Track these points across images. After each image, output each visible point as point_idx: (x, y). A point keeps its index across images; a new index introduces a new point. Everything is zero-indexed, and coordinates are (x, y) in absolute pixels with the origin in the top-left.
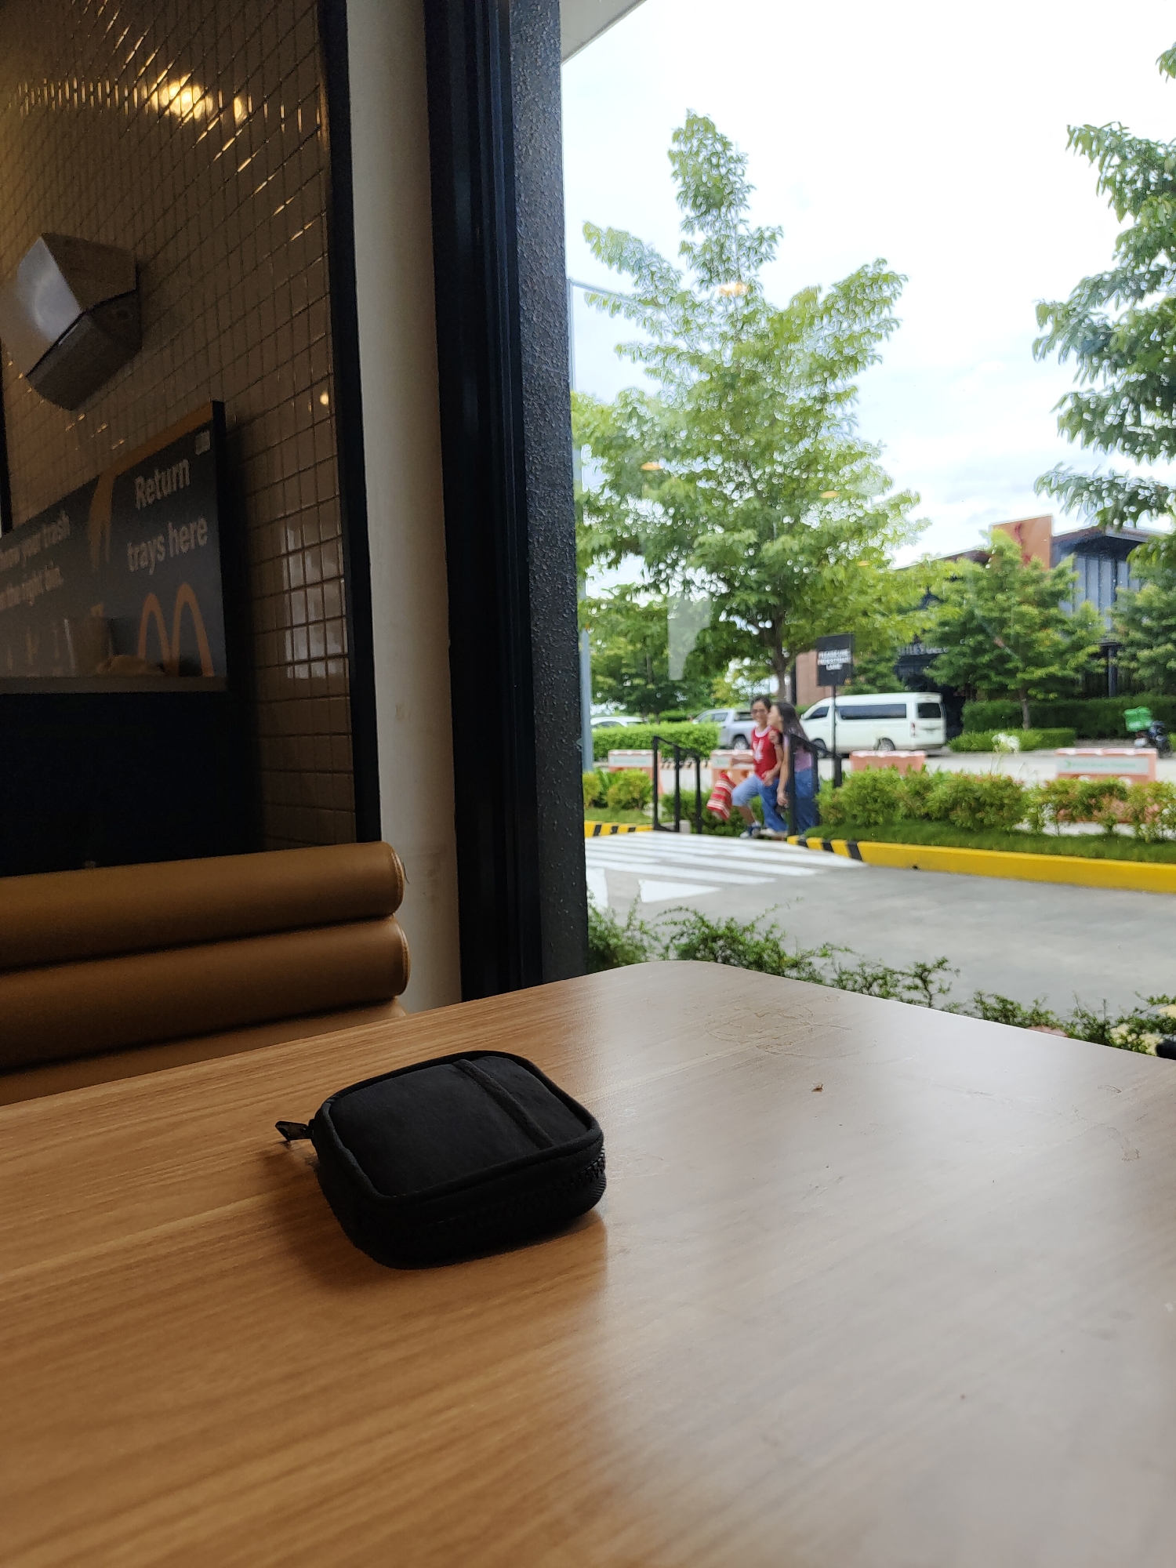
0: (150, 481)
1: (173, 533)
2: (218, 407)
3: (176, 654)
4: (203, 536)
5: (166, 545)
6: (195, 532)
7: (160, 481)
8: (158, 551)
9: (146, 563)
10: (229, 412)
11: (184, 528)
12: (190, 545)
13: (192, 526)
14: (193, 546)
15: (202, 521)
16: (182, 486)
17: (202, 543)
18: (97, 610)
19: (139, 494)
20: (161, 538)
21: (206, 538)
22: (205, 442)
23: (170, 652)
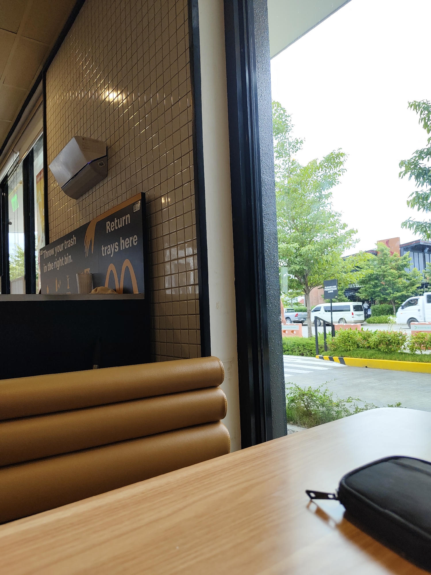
0: (113, 223)
1: (122, 241)
2: (143, 194)
3: (122, 286)
4: (135, 242)
5: (119, 246)
6: (132, 240)
7: (117, 223)
8: (115, 248)
9: (110, 252)
10: (146, 196)
11: (127, 239)
12: (130, 245)
13: (131, 238)
14: (131, 246)
15: (135, 236)
16: (127, 224)
17: (135, 244)
18: (88, 270)
19: (108, 227)
20: (117, 243)
21: (137, 242)
22: (138, 206)
23: (120, 285)
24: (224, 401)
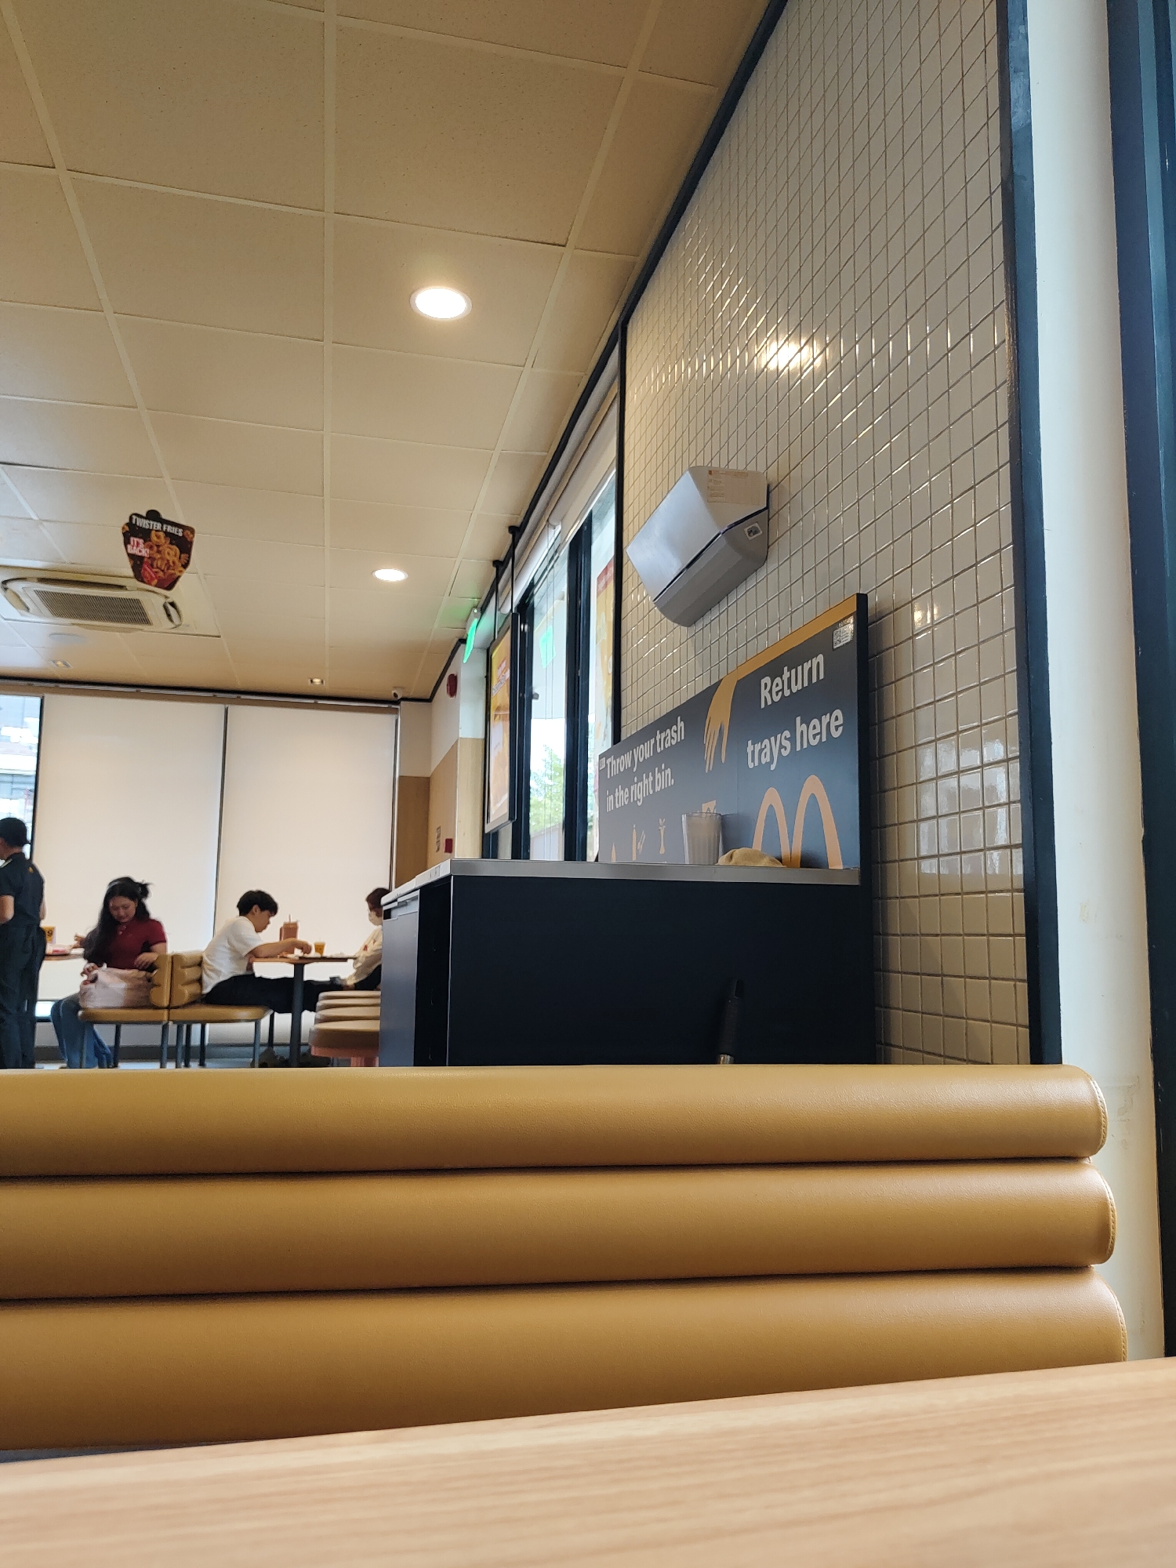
0: (778, 680)
1: (800, 727)
2: (862, 599)
4: (837, 728)
5: (792, 740)
6: (829, 724)
7: (789, 679)
8: (782, 747)
9: (768, 759)
10: (870, 604)
11: (815, 722)
12: (821, 738)
13: (825, 719)
14: (824, 739)
15: (838, 713)
16: (814, 680)
17: (836, 734)
18: (710, 807)
19: (764, 693)
20: (787, 734)
21: (841, 729)
22: (848, 631)
24: (1107, 1208)
